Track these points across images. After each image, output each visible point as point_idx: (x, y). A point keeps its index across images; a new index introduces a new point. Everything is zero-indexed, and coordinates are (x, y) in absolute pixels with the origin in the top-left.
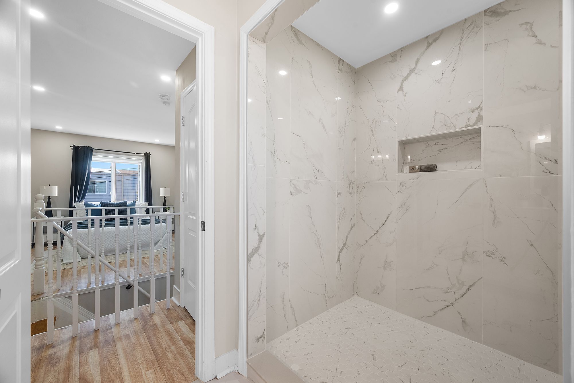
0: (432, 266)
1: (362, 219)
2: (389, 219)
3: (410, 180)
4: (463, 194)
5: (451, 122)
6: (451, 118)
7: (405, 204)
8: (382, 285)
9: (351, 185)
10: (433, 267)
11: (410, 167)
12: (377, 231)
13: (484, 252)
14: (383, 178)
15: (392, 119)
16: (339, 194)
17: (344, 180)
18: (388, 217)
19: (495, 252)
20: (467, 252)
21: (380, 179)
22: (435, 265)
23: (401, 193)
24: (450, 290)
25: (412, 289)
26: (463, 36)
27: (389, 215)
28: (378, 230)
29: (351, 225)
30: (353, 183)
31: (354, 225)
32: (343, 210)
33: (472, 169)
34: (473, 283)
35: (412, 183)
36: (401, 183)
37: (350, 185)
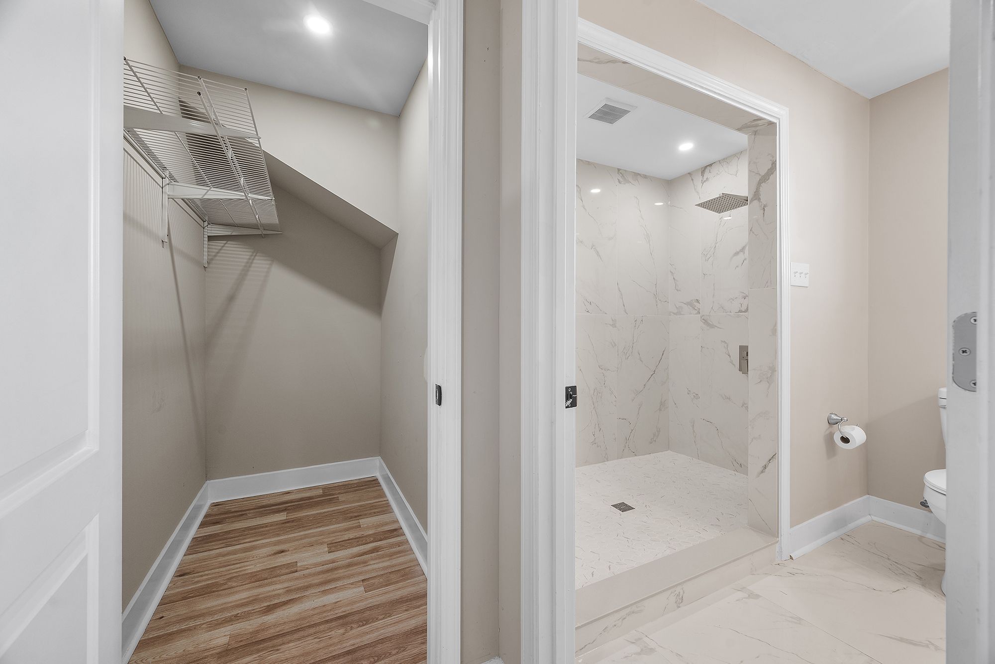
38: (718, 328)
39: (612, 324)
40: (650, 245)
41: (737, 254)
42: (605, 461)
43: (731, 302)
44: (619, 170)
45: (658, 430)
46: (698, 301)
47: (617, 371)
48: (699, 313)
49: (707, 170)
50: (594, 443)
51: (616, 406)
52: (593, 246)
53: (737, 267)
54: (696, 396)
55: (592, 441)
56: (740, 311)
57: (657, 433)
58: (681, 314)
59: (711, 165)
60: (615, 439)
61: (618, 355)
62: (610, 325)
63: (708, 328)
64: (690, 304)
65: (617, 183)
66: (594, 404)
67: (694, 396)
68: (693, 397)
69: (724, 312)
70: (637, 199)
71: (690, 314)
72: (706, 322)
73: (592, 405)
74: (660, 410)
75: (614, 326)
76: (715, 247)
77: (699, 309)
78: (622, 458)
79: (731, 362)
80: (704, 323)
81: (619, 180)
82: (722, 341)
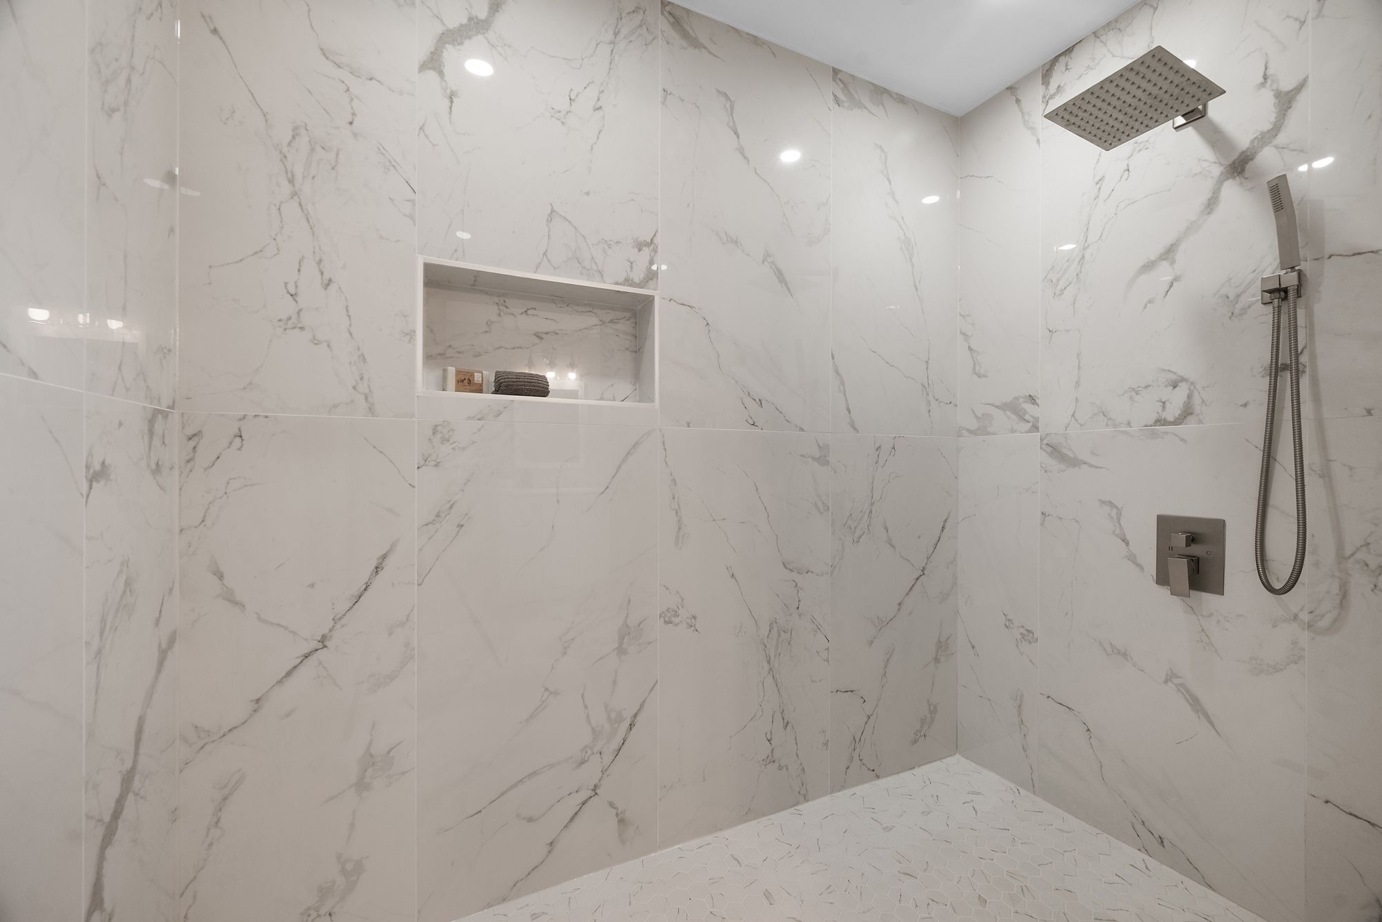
0: (544, 702)
1: (230, 598)
2: (381, 573)
3: (469, 418)
4: (619, 467)
5: (593, 258)
6: (593, 244)
7: (451, 507)
8: (349, 867)
9: (159, 426)
10: (545, 704)
11: (458, 372)
12: (323, 640)
13: (660, 616)
14: (352, 401)
15: (394, 163)
16: (98, 475)
17: (128, 390)
18: (377, 569)
19: (680, 607)
20: (628, 626)
21: (335, 406)
22: (551, 693)
23: (437, 465)
24: (589, 752)
25: (480, 811)
26: (619, 27)
27: (384, 557)
28: (327, 631)
29: (160, 645)
30: (165, 415)
31: (172, 641)
32: (121, 572)
33: (615, 401)
34: (641, 705)
35: (479, 430)
36: (436, 426)
37: (151, 422)
38: (1092, 466)
39: (817, 456)
40: (913, 266)
41: (1149, 266)
42: (798, 803)
43: (1131, 398)
44: (836, 72)
45: (932, 707)
46: (1032, 399)
47: (832, 573)
48: (1035, 428)
49: (1060, 67)
50: (770, 760)
51: (827, 660)
52: (767, 255)
53: (1150, 301)
54: (1028, 636)
55: (765, 757)
56: (1160, 422)
57: (929, 716)
58: (988, 433)
59: (1069, 51)
60: (826, 744)
61: (833, 533)
62: (813, 458)
63: (1062, 467)
64: (1012, 407)
65: (832, 104)
66: (769, 662)
67: (1023, 635)
68: (1019, 637)
69: (1107, 425)
70: (883, 151)
71: (1013, 431)
72: (1055, 451)
73: (766, 664)
74: (937, 660)
75: (823, 460)
76: (1083, 257)
77: (1037, 419)
78: (843, 788)
79: (1132, 558)
80: (1051, 455)
81: (835, 96)
82: (1103, 502)
